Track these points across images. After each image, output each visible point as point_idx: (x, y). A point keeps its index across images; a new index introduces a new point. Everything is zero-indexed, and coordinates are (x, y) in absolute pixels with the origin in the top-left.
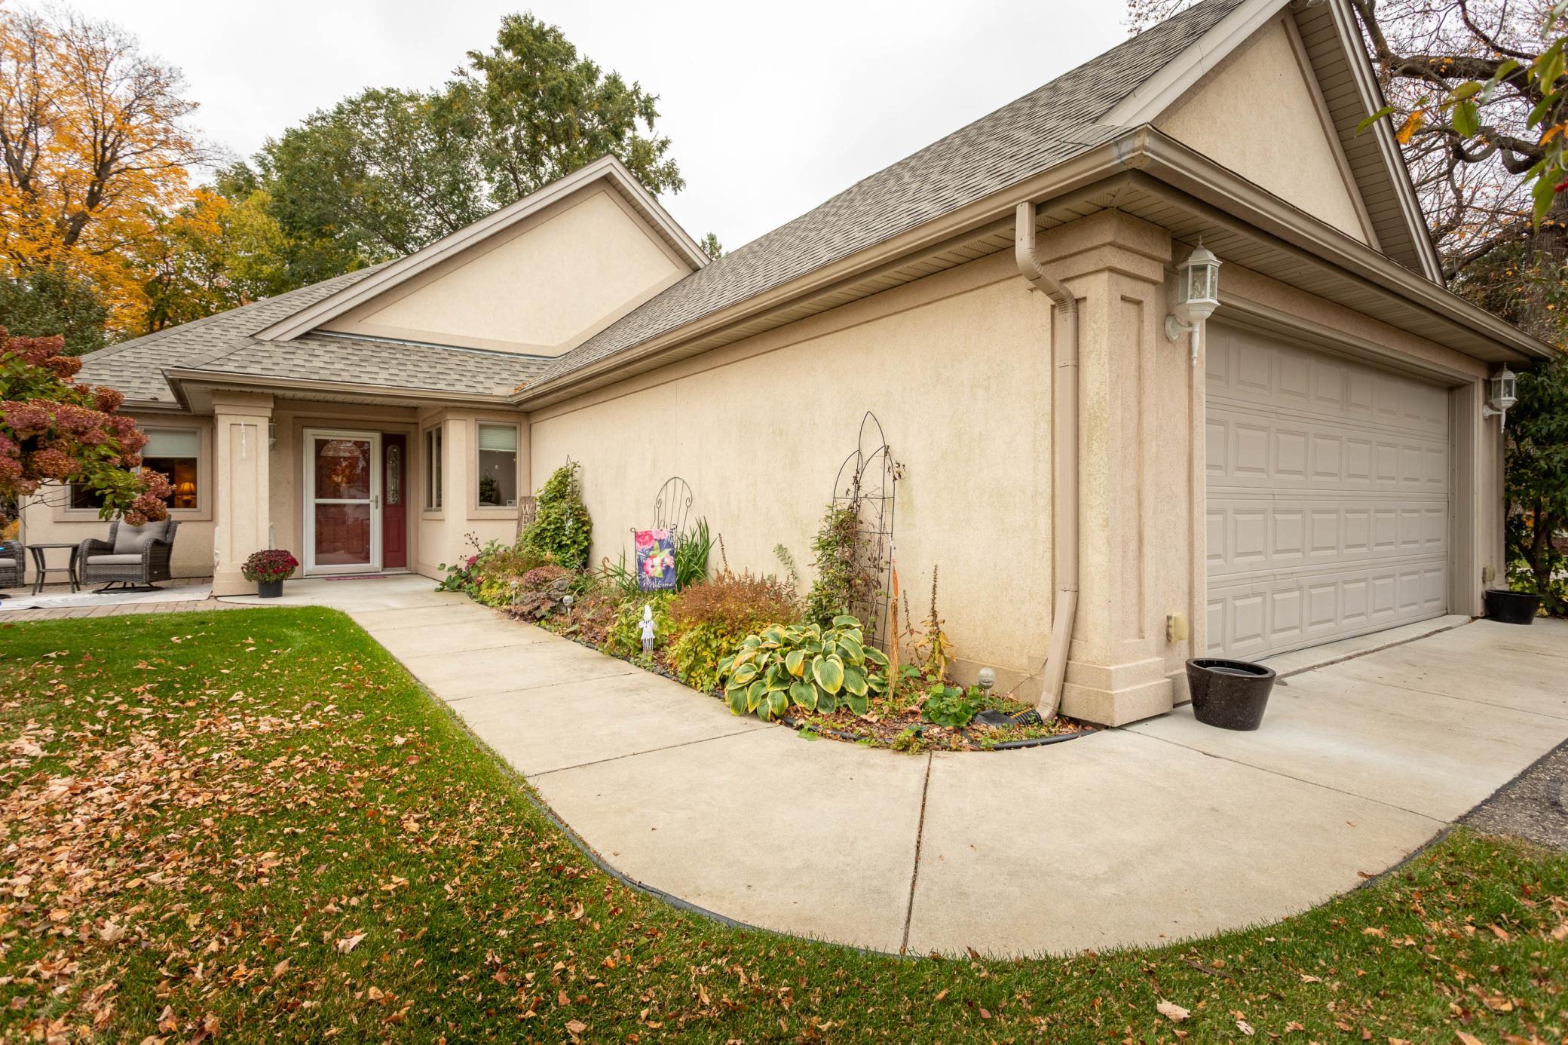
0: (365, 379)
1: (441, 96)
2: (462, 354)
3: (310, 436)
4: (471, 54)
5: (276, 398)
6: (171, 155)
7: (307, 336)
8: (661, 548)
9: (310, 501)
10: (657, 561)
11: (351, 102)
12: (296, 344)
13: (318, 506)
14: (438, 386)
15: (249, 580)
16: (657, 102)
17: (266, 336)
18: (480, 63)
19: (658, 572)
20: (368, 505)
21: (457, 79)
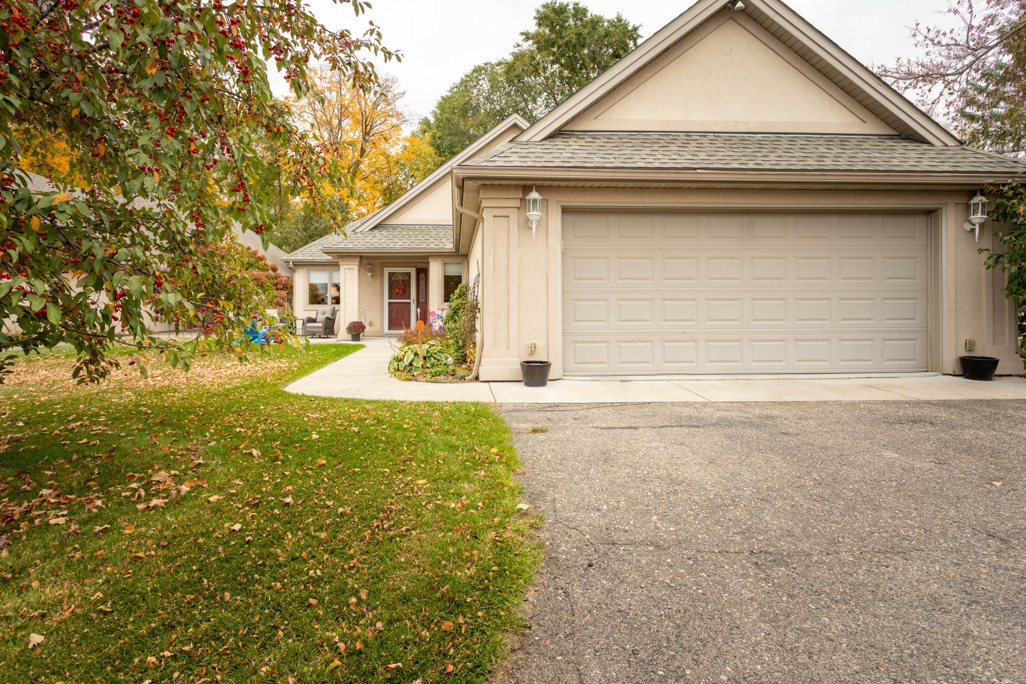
0: (392, 246)
1: (508, 60)
2: (441, 228)
3: (387, 271)
4: (522, 34)
5: (361, 257)
6: (394, 121)
7: (375, 227)
8: (438, 318)
9: (386, 301)
10: (437, 324)
11: (467, 76)
12: (369, 232)
13: (390, 303)
14: (422, 246)
15: (348, 333)
16: (640, 28)
17: (358, 230)
18: (527, 36)
19: (437, 328)
20: (410, 303)
21: (516, 50)
